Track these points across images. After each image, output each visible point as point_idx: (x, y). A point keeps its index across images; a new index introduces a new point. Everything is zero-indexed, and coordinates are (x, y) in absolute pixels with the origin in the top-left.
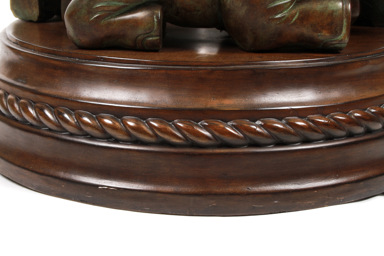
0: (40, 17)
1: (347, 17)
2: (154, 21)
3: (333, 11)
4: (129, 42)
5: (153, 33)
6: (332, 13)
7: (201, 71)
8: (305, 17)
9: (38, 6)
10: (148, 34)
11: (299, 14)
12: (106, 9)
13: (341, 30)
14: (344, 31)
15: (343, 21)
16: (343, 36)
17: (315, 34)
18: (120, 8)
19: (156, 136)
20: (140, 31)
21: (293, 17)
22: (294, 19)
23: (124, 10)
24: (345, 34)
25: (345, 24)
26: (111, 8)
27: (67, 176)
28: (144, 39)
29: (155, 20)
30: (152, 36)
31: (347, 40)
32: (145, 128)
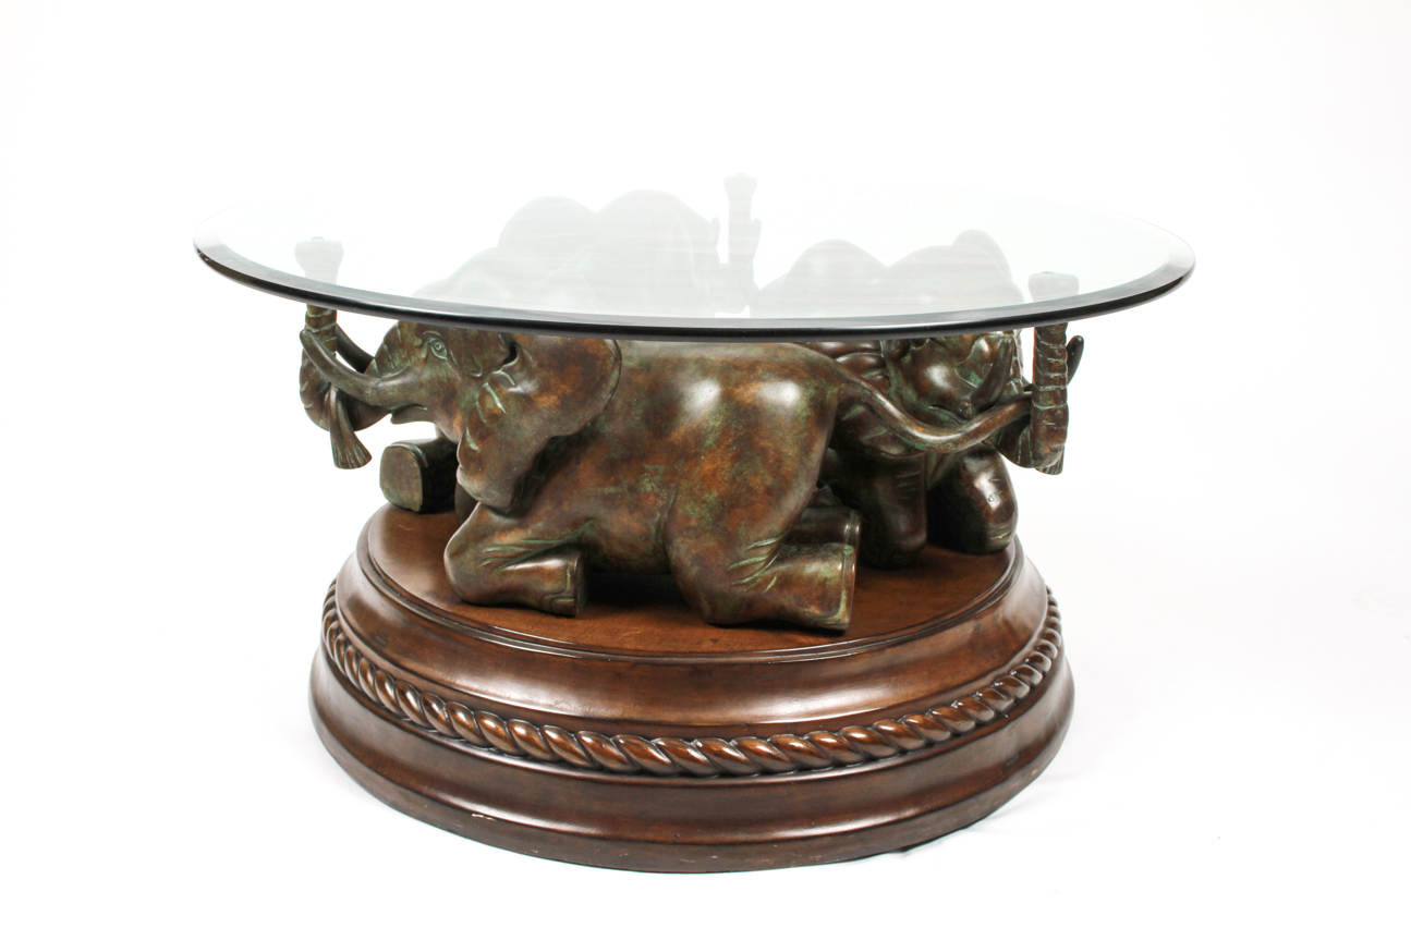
0: (422, 506)
1: (848, 589)
2: (566, 577)
3: (826, 579)
4: (532, 601)
5: (564, 594)
6: (824, 582)
7: (620, 664)
8: (785, 582)
9: (421, 491)
10: (558, 593)
11: (778, 579)
12: (500, 554)
13: (838, 606)
14: (843, 607)
15: (839, 594)
16: (842, 615)
17: (801, 609)
18: (519, 554)
19: (552, 751)
20: (548, 586)
21: (767, 581)
22: (769, 586)
23: (526, 556)
24: (844, 613)
25: (844, 597)
26: (508, 554)
27: (433, 792)
28: (552, 600)
29: (569, 575)
30: (563, 597)
31: (847, 620)
32: (537, 738)
